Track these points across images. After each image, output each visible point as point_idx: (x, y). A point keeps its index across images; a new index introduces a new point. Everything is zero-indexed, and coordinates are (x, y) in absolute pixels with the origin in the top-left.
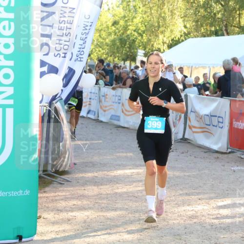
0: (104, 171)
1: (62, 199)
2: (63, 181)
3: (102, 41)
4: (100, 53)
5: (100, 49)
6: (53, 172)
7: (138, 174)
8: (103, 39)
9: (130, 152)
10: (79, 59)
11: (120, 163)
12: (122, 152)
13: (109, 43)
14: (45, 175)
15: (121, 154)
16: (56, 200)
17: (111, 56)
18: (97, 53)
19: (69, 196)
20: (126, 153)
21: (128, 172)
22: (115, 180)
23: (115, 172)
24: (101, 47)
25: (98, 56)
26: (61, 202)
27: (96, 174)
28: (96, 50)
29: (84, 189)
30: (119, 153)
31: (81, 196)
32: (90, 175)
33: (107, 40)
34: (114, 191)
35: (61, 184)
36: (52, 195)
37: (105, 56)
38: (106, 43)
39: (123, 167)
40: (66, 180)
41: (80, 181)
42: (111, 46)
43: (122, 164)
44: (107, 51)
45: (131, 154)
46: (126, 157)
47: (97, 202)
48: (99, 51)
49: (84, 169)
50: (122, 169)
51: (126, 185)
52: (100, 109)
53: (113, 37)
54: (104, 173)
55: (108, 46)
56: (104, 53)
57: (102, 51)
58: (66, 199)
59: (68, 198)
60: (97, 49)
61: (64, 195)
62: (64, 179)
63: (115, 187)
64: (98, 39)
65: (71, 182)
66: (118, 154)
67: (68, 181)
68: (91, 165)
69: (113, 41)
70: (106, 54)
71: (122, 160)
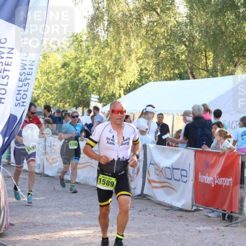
0: (47, 233)
3: (50, 84)
4: (48, 98)
5: (48, 94)
7: (87, 235)
8: (52, 83)
9: (78, 211)
10: (22, 104)
11: (66, 223)
12: (70, 211)
13: (58, 87)
15: (68, 213)
17: (61, 102)
18: (44, 98)
20: (74, 211)
21: (75, 233)
23: (60, 233)
24: (48, 92)
25: (45, 102)
27: (37, 237)
28: (43, 95)
30: (66, 211)
32: (29, 237)
33: (56, 84)
37: (53, 101)
38: (55, 88)
39: (69, 227)
40: (0, 243)
42: (60, 91)
43: (68, 224)
44: (56, 96)
45: (80, 213)
46: (75, 216)
48: (47, 96)
49: (23, 230)
50: (69, 231)
52: (45, 162)
53: (63, 80)
55: (57, 90)
56: (52, 98)
57: (50, 96)
60: (45, 94)
64: (46, 83)
65: (6, 245)
66: (65, 213)
67: (3, 245)
68: (32, 225)
69: (64, 85)
70: (55, 100)
71: (69, 219)
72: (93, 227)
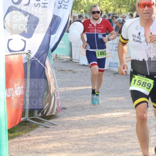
0: (92, 114)
1: (44, 142)
2: (48, 125)
6: (39, 117)
7: (124, 116)
9: (122, 96)
11: (109, 106)
12: (115, 97)
14: (31, 119)
15: (113, 99)
16: (38, 143)
19: (51, 139)
20: (118, 97)
21: (115, 114)
22: (100, 122)
23: (102, 115)
26: (42, 144)
27: (83, 118)
29: (68, 132)
30: (111, 97)
31: (63, 138)
32: (77, 118)
34: (97, 132)
35: (47, 127)
36: (35, 138)
39: (111, 110)
40: (52, 123)
41: (66, 124)
43: (111, 107)
45: (122, 98)
46: (117, 101)
47: (77, 143)
49: (73, 113)
50: (110, 112)
51: (110, 127)
54: (91, 116)
58: (48, 141)
59: (49, 141)
61: (47, 138)
62: (50, 123)
63: (99, 129)
65: (57, 125)
66: (110, 99)
67: (54, 125)
68: (81, 109)
71: (113, 103)
72: (131, 109)
